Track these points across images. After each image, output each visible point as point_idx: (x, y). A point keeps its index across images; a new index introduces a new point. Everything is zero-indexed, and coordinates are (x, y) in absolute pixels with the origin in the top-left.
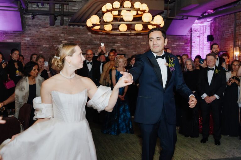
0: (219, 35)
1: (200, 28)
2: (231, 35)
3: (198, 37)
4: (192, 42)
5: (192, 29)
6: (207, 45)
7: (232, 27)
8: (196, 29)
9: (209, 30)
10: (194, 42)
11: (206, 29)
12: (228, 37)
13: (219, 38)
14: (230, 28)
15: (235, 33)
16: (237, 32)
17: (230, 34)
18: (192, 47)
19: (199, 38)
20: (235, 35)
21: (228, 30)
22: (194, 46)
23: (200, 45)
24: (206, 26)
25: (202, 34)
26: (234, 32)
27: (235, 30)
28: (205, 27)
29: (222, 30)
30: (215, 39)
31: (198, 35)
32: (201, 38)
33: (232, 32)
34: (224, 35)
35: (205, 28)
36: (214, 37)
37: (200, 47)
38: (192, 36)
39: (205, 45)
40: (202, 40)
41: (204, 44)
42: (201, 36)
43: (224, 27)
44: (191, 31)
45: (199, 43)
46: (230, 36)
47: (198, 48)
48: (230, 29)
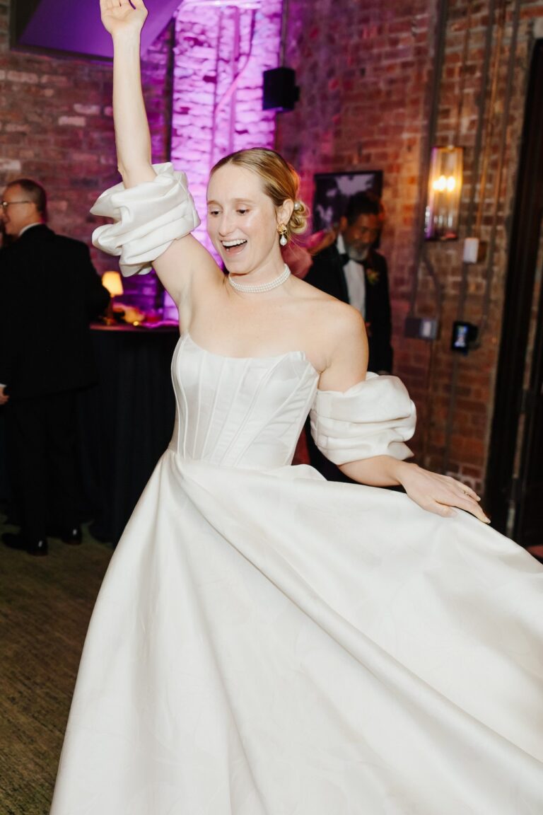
0: (331, 73)
1: (221, 28)
2: (411, 72)
3: (207, 79)
4: (177, 106)
5: (178, 27)
6: (251, 129)
7: (422, 23)
8: (197, 29)
9: (274, 42)
10: (185, 111)
11: (252, 33)
12: (391, 82)
13: (331, 91)
14: (407, 26)
15: (440, 59)
16: (449, 51)
17: (405, 65)
18: (175, 141)
19: (210, 86)
20: (436, 74)
21: (395, 42)
22: (184, 132)
23: (213, 129)
24: (254, 12)
25: (227, 62)
26: (432, 52)
27: (441, 42)
28: (246, 20)
29: (355, 40)
30: (304, 99)
31: (207, 69)
32: (220, 91)
33: (419, 52)
34: (363, 71)
35: (245, 31)
36: (303, 80)
37: (213, 145)
38: (177, 72)
39: (245, 132)
40: (227, 99)
41: (239, 127)
42: (225, 79)
43: (365, 20)
44: (173, 42)
45: (214, 118)
46: (405, 80)
47: (207, 147)
48: (404, 35)
